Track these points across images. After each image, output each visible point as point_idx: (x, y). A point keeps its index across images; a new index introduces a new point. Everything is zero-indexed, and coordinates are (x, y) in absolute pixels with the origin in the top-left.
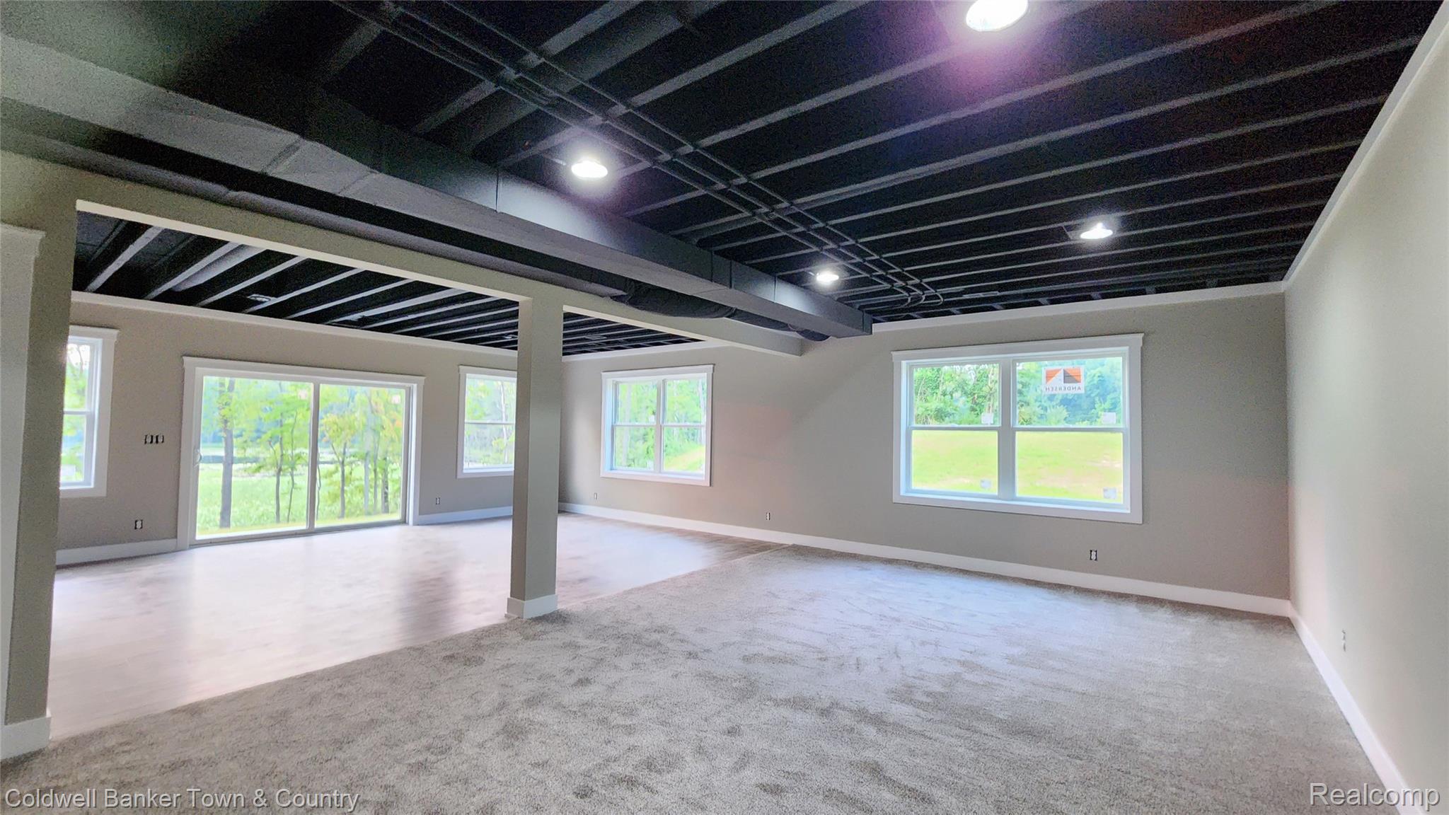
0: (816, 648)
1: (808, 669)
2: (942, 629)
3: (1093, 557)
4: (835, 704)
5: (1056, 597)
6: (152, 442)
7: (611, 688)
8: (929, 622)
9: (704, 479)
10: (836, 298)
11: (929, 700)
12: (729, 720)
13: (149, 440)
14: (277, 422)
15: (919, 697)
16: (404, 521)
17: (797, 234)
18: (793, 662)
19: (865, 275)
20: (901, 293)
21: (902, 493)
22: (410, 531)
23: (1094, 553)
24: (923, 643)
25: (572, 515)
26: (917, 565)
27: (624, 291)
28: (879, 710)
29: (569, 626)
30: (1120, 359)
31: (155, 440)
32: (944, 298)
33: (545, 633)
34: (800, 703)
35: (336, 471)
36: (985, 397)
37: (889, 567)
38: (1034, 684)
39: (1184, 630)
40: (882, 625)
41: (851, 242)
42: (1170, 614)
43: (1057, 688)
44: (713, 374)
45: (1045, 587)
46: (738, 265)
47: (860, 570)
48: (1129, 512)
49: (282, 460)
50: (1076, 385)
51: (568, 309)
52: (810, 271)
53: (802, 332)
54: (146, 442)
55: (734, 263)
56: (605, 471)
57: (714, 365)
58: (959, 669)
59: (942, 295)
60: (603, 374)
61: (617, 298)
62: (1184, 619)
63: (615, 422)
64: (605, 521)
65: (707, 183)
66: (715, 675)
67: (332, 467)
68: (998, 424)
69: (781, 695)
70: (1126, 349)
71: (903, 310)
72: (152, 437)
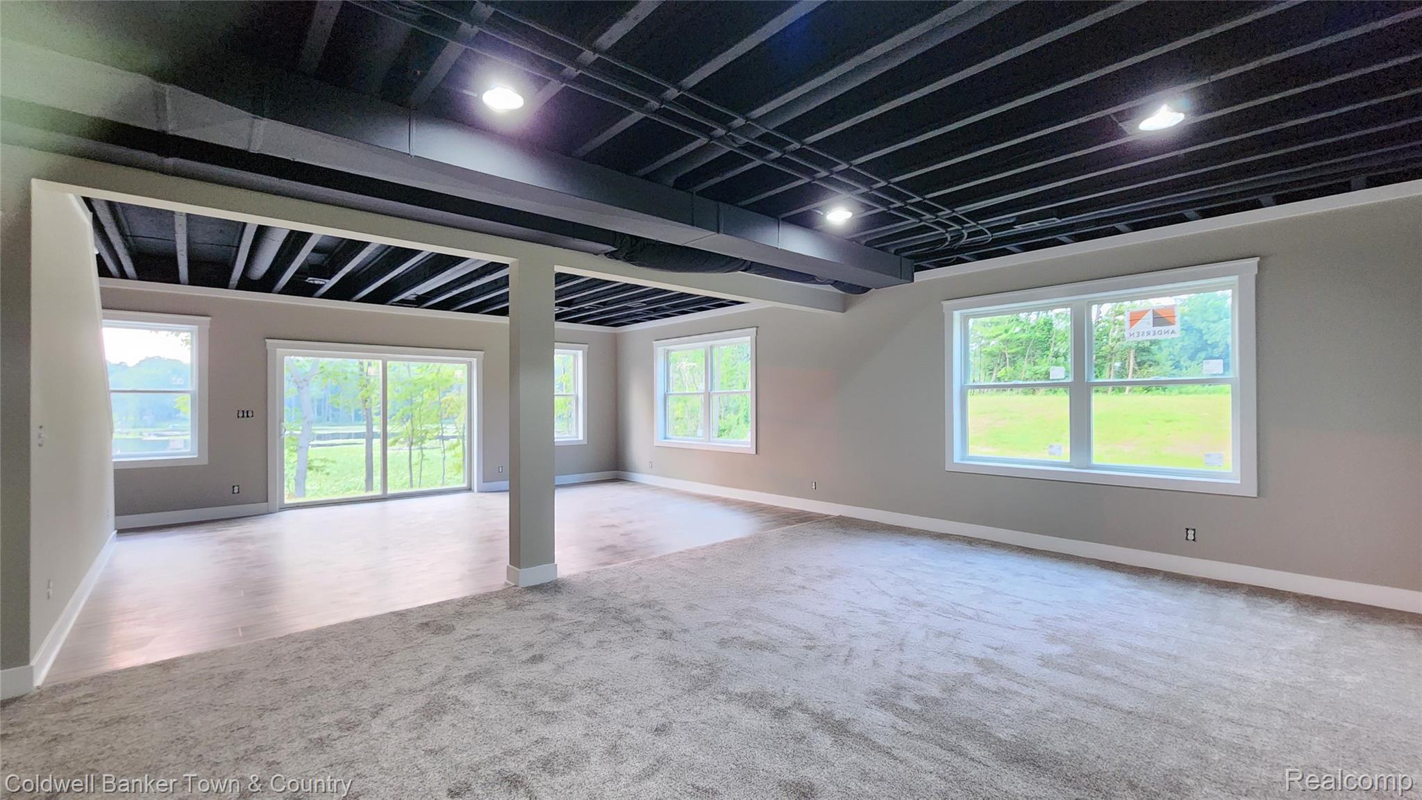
0: (809, 633)
1: (787, 658)
2: (971, 618)
3: (1191, 537)
4: (799, 705)
5: (1136, 584)
6: (243, 417)
7: (559, 668)
8: (959, 609)
9: (750, 446)
10: (864, 242)
11: (917, 707)
12: (664, 716)
13: (241, 415)
14: (408, 400)
15: (908, 702)
16: (470, 489)
17: (773, 161)
18: (774, 650)
19: (882, 209)
20: (937, 230)
21: (957, 459)
22: (475, 497)
23: (1191, 533)
24: (940, 634)
25: (630, 484)
26: (971, 541)
27: (613, 246)
28: (848, 715)
29: (559, 596)
30: (1229, 292)
31: (246, 414)
32: (992, 233)
33: (531, 602)
34: (755, 701)
35: (457, 445)
36: (1105, 357)
37: (938, 543)
38: (1064, 695)
39: (1306, 634)
40: (898, 610)
41: (844, 166)
42: (1291, 612)
43: (1094, 702)
44: (756, 338)
45: (1125, 572)
46: (727, 206)
47: (902, 545)
48: (1239, 482)
49: (413, 435)
50: (1170, 328)
51: (559, 269)
52: (817, 208)
53: (836, 284)
54: (238, 417)
55: (721, 204)
56: (659, 440)
57: (757, 327)
58: (971, 668)
59: (988, 229)
60: (654, 342)
61: (611, 255)
62: (1311, 618)
63: (667, 391)
64: (659, 489)
65: (639, 104)
66: (678, 659)
67: (455, 441)
68: (1070, 380)
69: (739, 688)
70: (1235, 278)
71: (944, 253)
72: (243, 412)
